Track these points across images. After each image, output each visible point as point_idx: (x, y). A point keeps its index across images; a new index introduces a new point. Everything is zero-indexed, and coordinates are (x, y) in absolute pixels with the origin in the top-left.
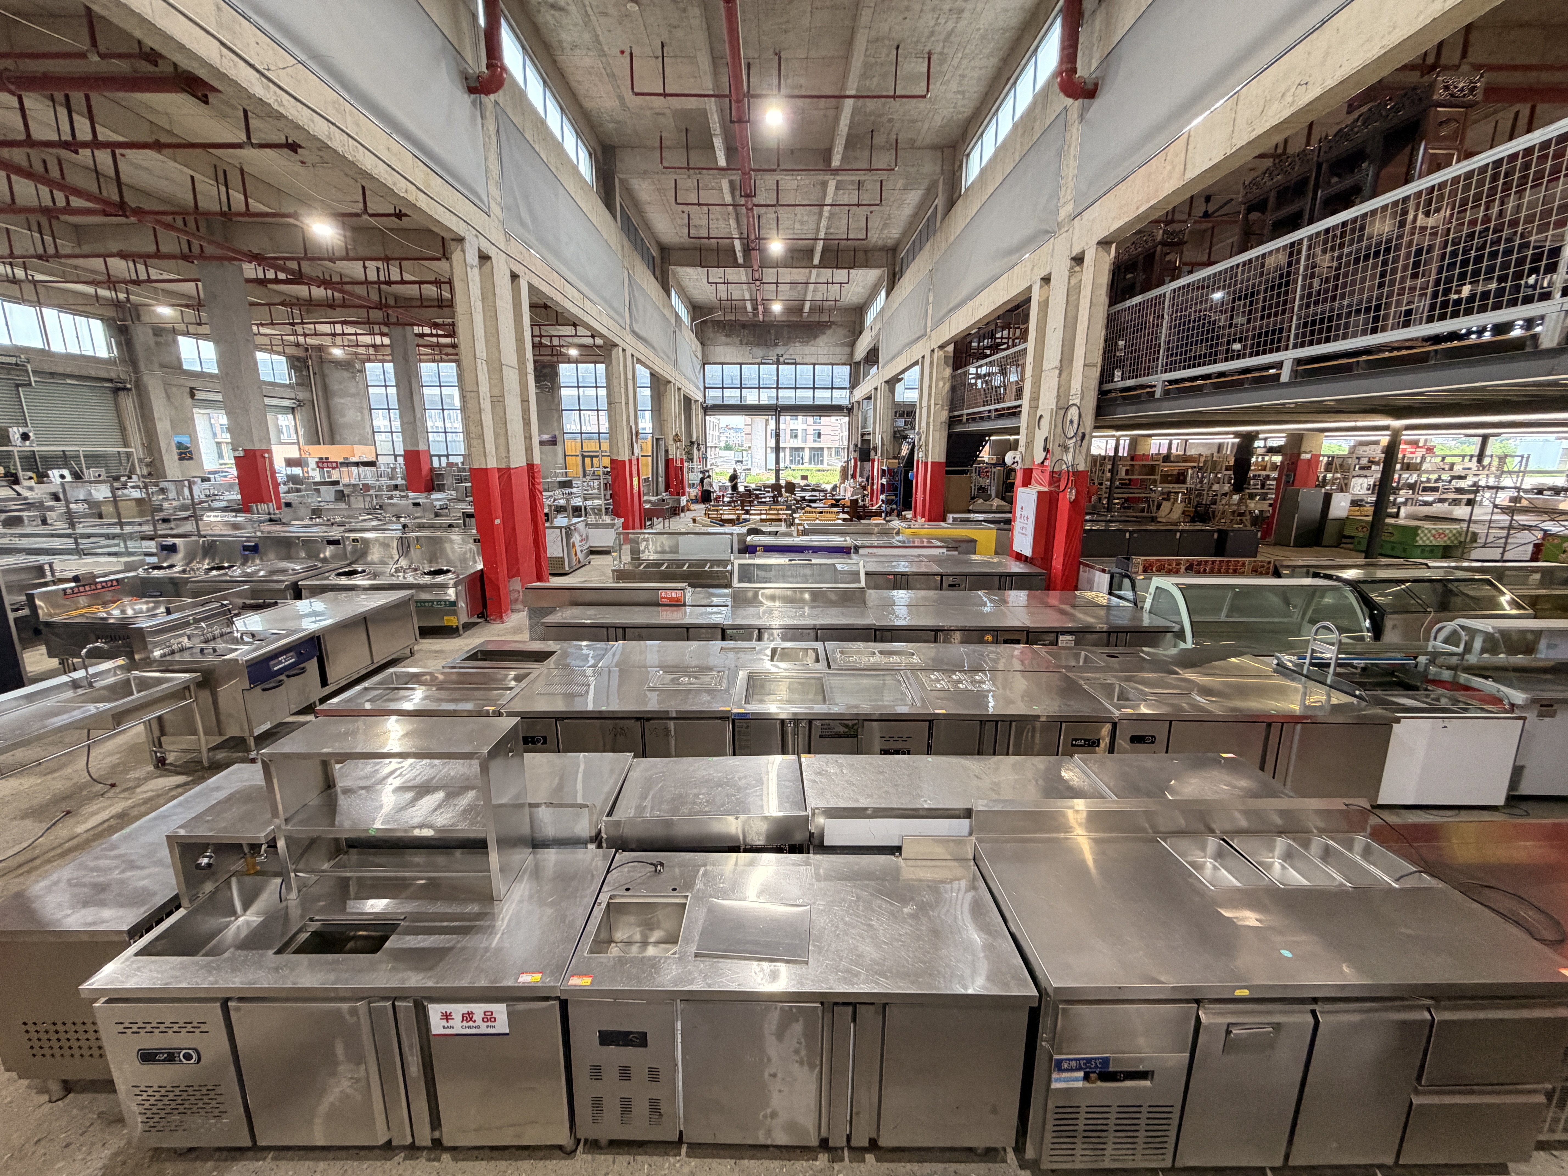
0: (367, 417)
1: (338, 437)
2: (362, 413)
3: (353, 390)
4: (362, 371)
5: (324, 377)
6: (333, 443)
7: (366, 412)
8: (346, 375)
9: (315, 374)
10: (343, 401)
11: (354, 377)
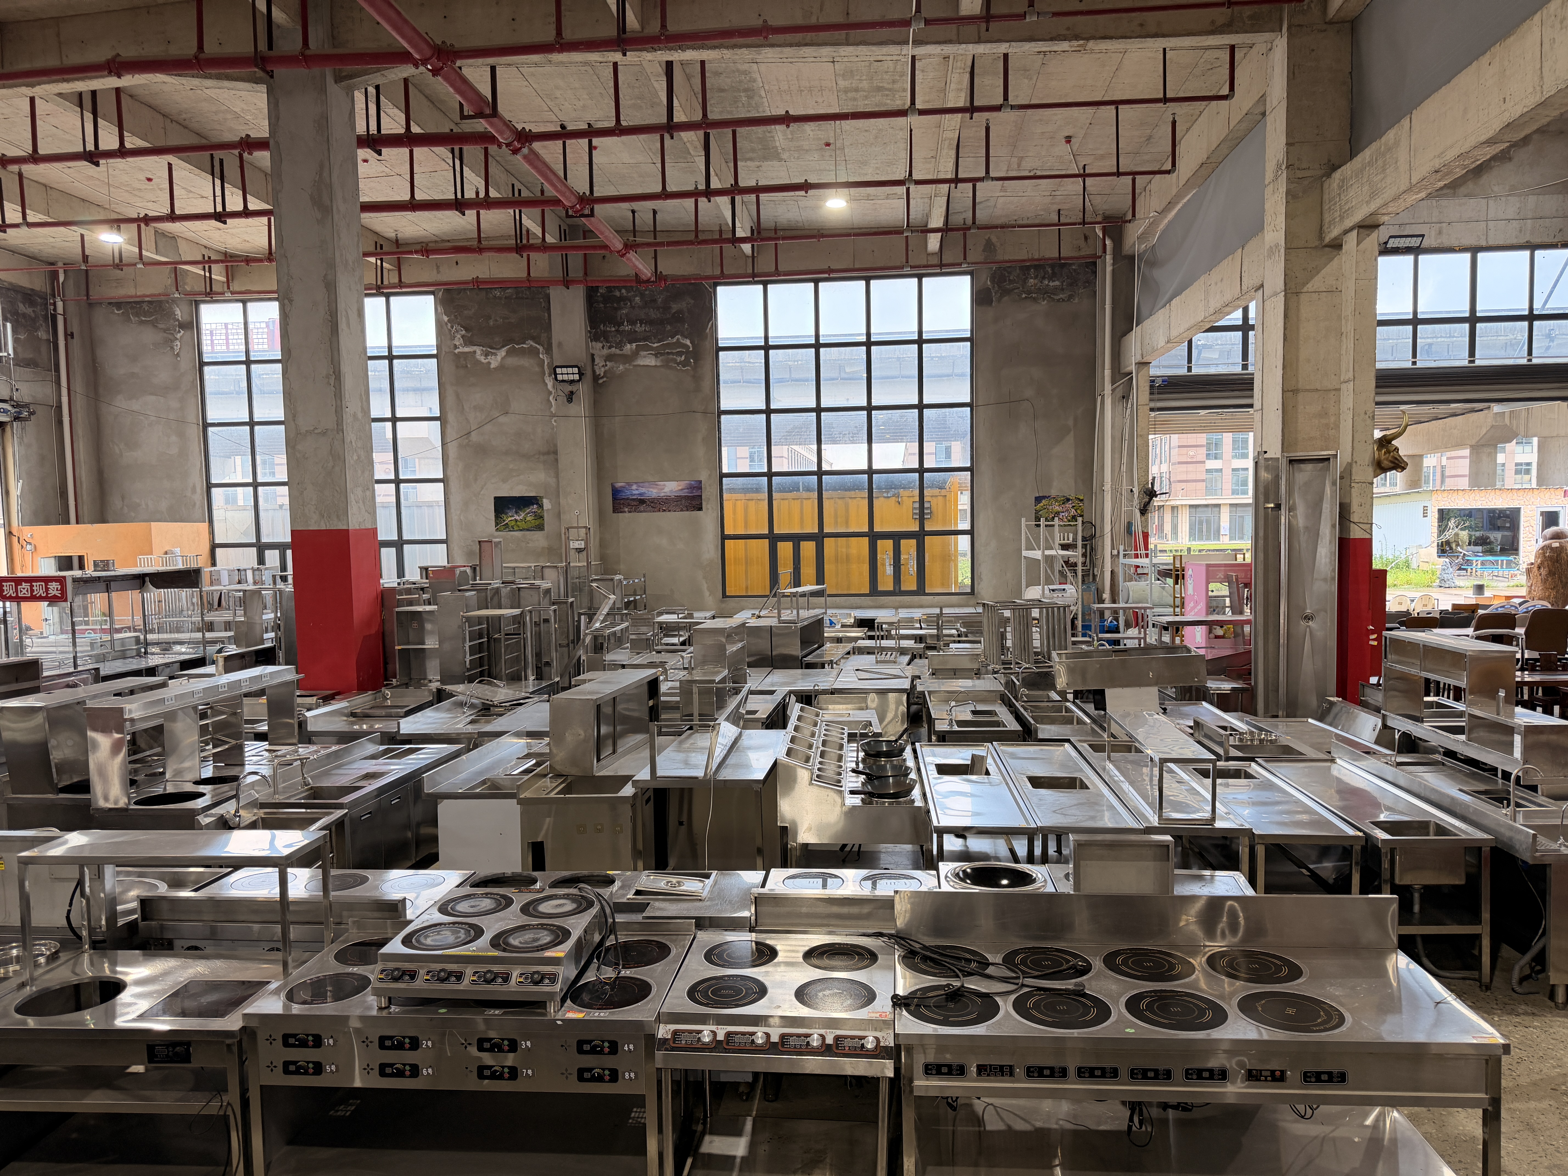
0: (196, 448)
1: (115, 502)
2: (181, 435)
3: (163, 376)
4: (192, 325)
5: (92, 346)
6: (102, 519)
7: (194, 432)
8: (149, 336)
9: (69, 335)
10: (135, 405)
11: (169, 342)
